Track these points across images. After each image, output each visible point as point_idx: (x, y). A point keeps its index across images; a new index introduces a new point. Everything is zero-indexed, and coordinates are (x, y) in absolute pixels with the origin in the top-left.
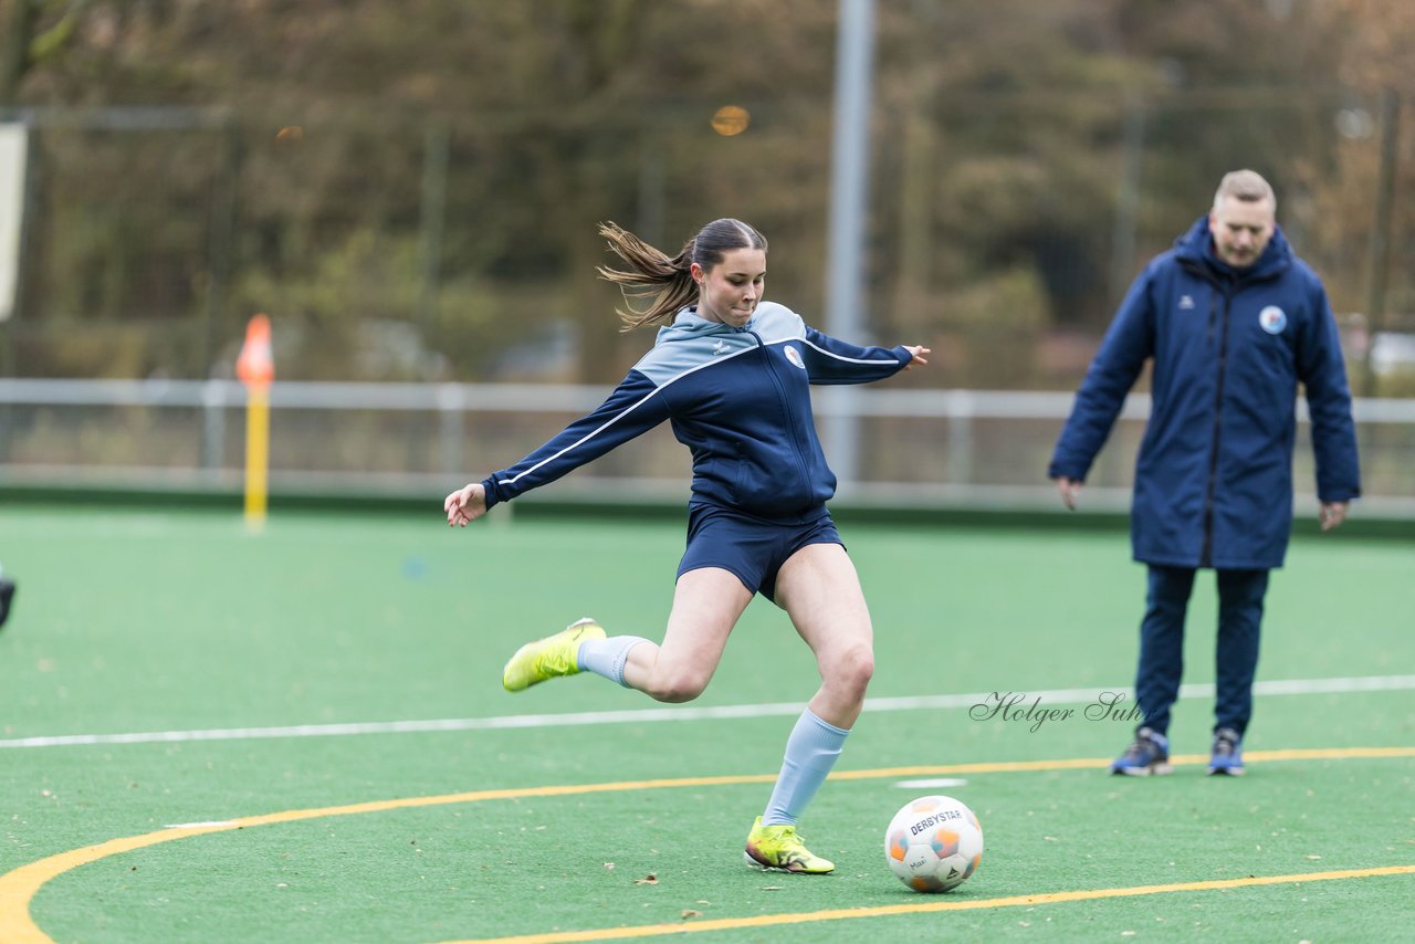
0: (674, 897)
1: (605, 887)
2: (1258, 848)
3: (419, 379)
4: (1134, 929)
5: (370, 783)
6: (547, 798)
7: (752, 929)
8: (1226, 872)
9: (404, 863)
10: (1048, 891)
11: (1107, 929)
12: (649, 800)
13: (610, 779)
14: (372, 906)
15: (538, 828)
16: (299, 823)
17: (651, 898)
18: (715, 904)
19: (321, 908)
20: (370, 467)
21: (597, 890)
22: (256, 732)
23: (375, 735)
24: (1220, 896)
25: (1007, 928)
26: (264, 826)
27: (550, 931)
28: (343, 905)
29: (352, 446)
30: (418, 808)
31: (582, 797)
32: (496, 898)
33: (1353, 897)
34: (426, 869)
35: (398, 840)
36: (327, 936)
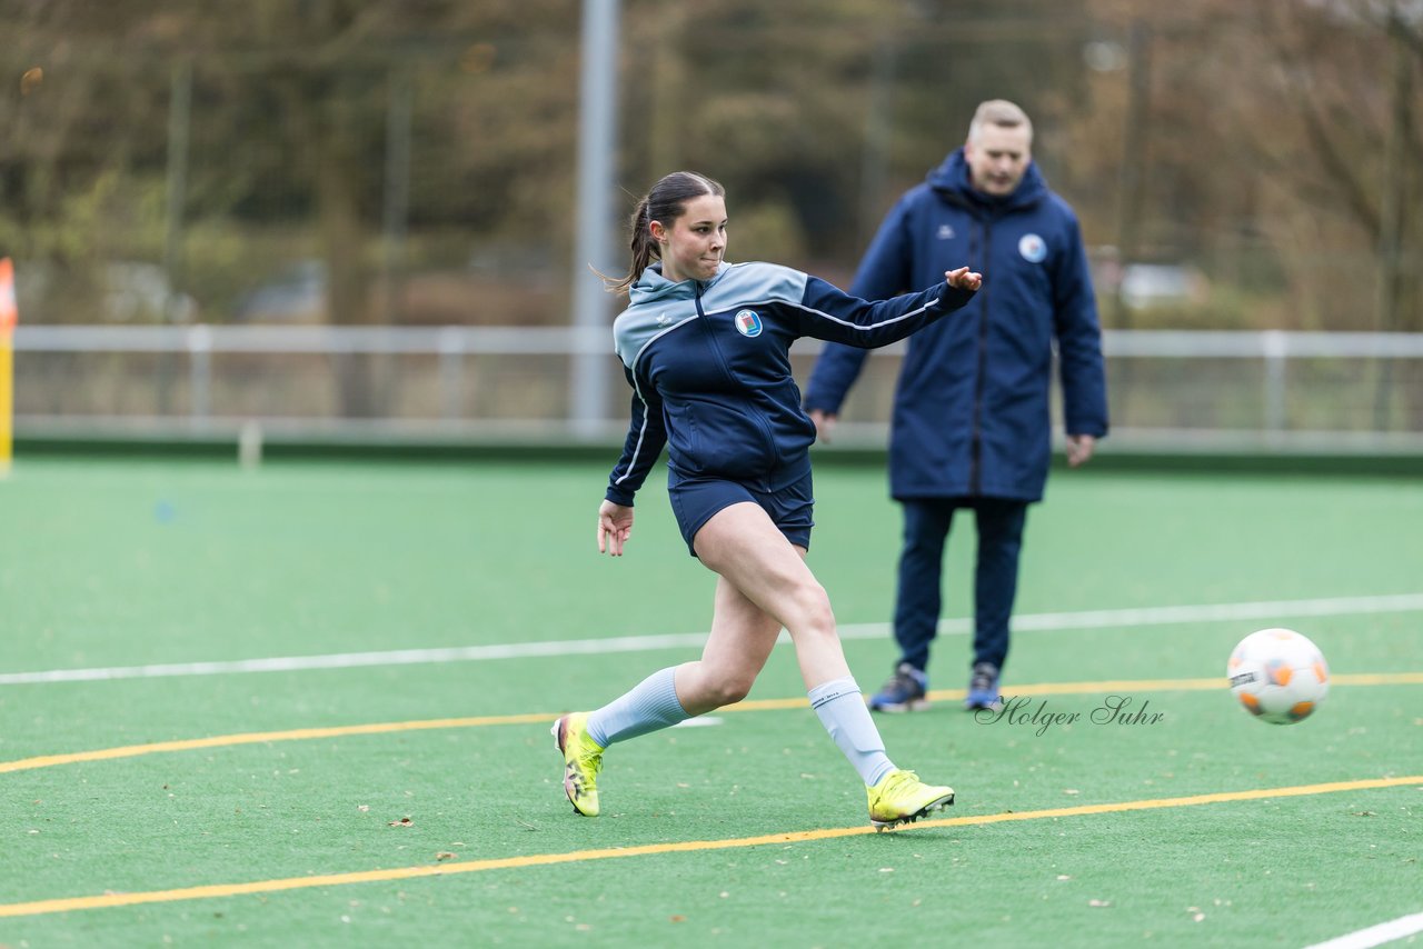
0: (429, 839)
1: (360, 830)
2: (1016, 783)
3: (168, 321)
4: (892, 866)
5: (121, 728)
6: (301, 741)
7: (508, 870)
8: (984, 808)
9: (156, 808)
10: (805, 828)
11: (865, 866)
12: (403, 741)
13: (363, 722)
14: (124, 852)
15: (292, 772)
16: (50, 769)
17: (406, 841)
18: (470, 846)
19: (73, 854)
20: (119, 410)
21: (350, 833)
23: (126, 680)
24: (978, 831)
25: (764, 866)
26: (14, 772)
27: (304, 874)
28: (95, 852)
29: (102, 390)
30: (171, 753)
31: (337, 739)
32: (251, 842)
33: (1111, 831)
34: (178, 814)
35: (150, 785)
36: (80, 882)
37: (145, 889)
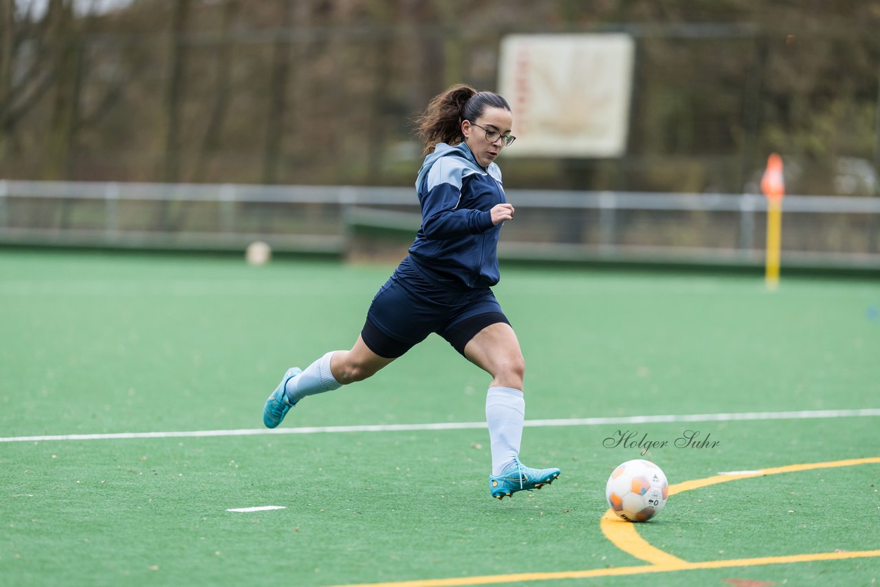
9: (867, 499)
14: (847, 525)
16: (801, 472)
19: (815, 526)
22: (775, 415)
23: (848, 418)
26: (778, 474)
28: (829, 525)
30: (875, 465)
35: (863, 484)
36: (819, 543)
37: (859, 549)
